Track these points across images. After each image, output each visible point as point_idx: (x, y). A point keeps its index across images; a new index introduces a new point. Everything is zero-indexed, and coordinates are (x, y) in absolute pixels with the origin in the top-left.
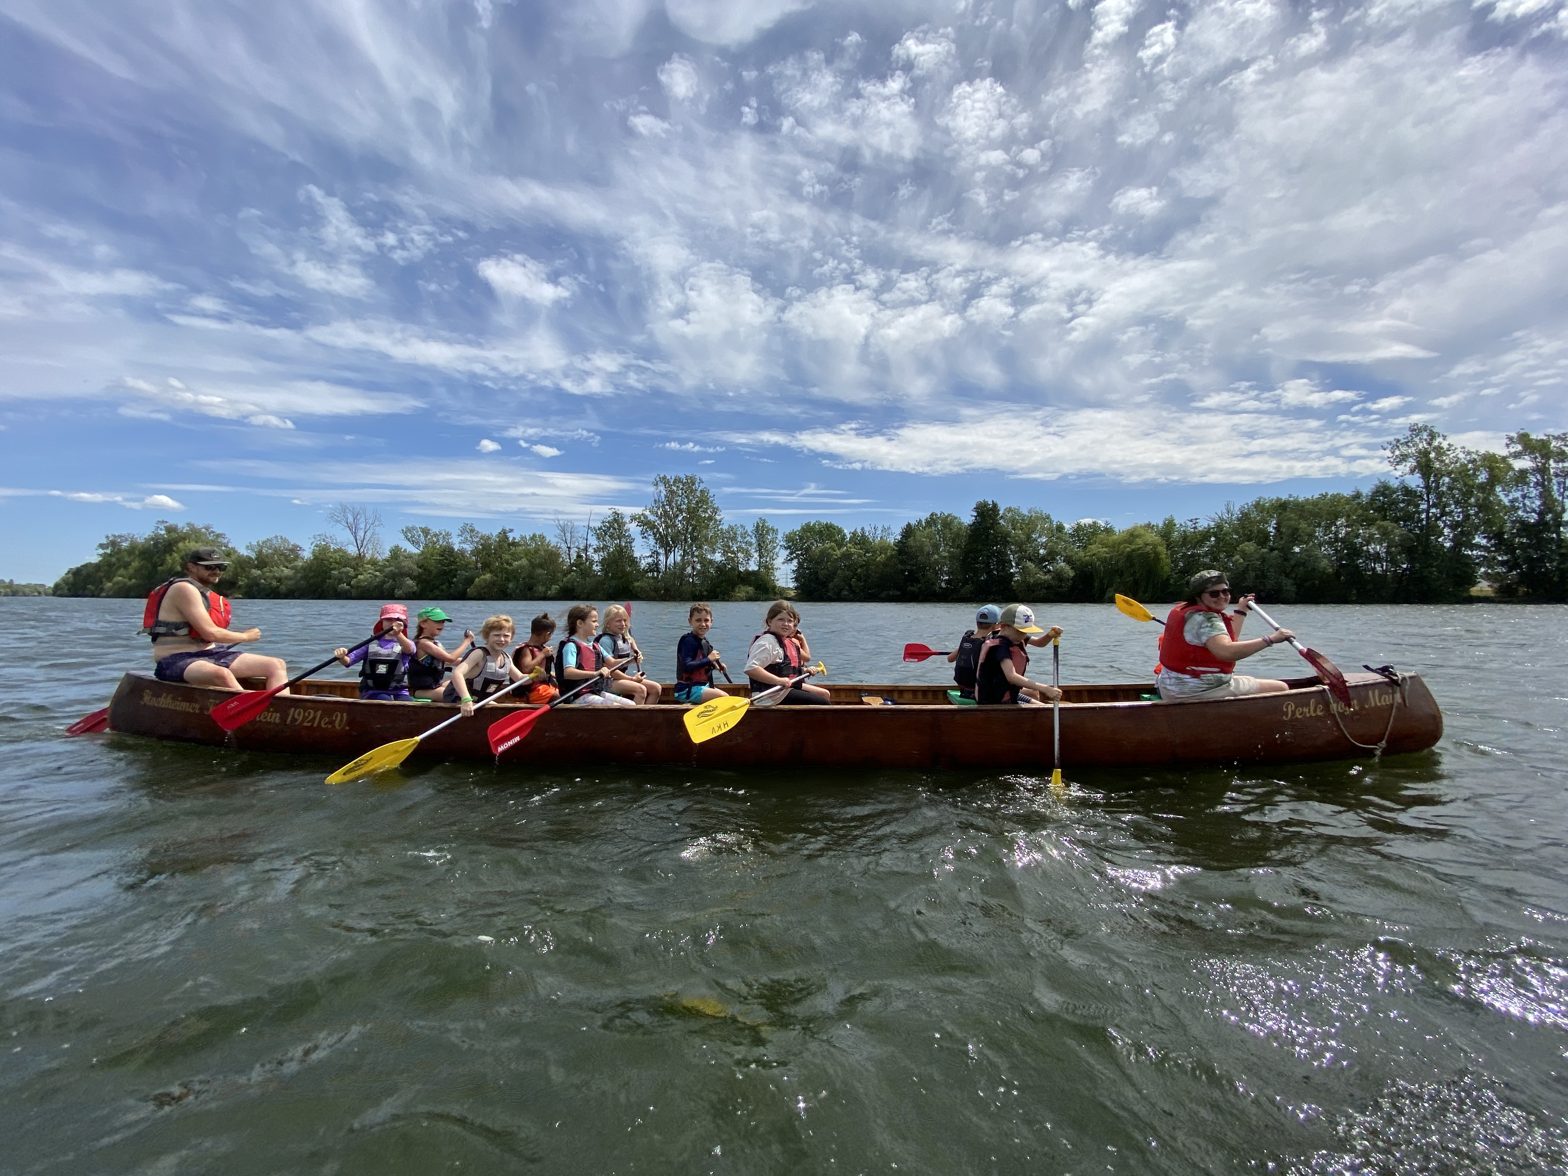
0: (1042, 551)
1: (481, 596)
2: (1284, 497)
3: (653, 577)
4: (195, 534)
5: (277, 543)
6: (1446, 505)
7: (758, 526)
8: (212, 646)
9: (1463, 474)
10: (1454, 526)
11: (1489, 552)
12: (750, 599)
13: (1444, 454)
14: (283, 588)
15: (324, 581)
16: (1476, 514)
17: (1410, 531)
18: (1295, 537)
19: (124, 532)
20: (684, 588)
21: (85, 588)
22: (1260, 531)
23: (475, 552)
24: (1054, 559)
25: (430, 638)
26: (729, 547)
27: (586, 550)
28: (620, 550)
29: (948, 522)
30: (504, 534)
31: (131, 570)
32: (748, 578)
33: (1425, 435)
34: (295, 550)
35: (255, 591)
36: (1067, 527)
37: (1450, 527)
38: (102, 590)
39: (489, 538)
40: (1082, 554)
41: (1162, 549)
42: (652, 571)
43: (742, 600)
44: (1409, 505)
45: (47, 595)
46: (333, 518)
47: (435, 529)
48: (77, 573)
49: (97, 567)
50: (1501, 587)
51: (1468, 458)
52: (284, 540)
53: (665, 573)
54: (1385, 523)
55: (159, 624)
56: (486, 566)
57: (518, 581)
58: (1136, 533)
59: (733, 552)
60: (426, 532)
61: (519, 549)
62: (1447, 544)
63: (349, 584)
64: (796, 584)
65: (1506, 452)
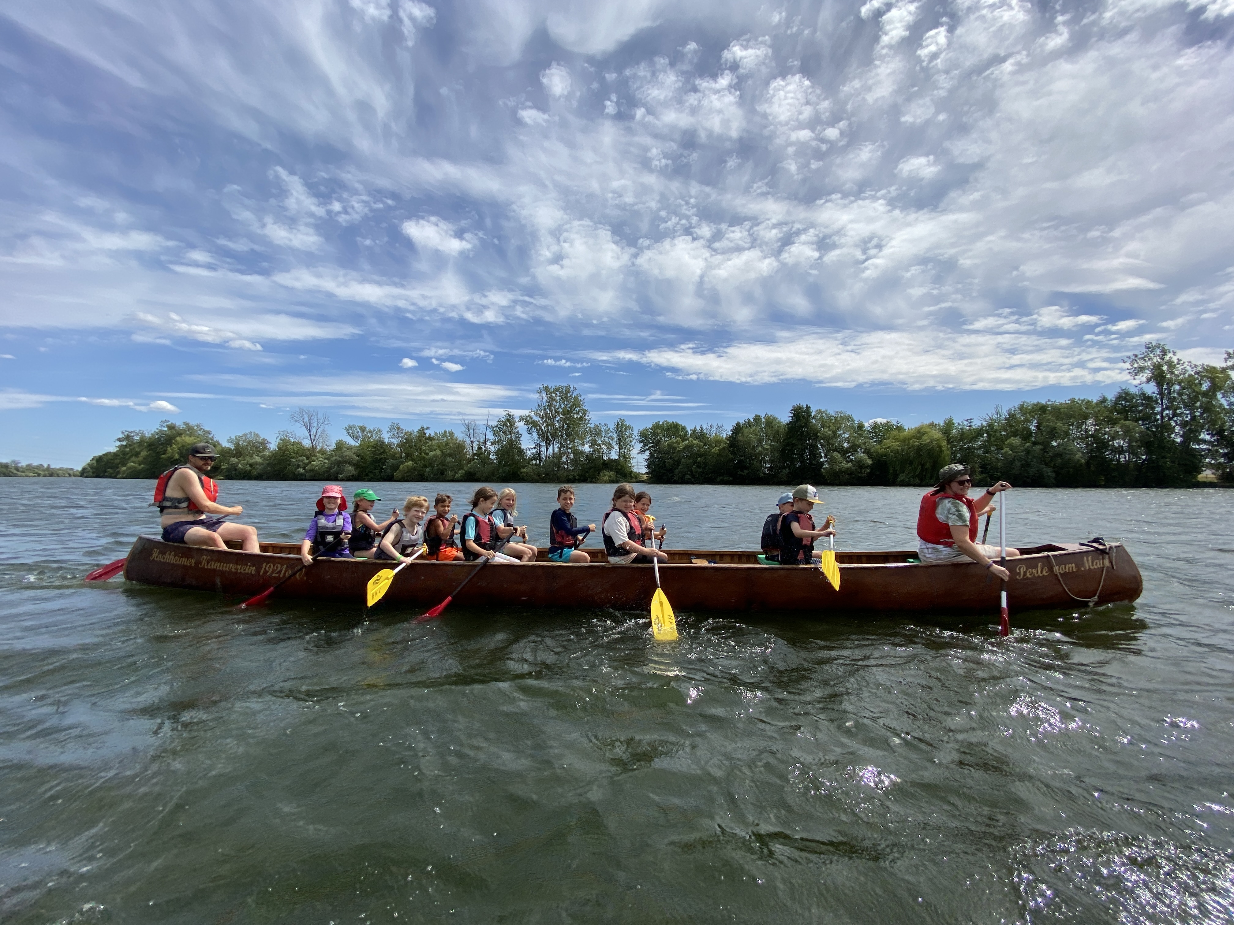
0: (846, 445)
1: (404, 479)
2: (1043, 402)
3: (536, 464)
4: (190, 430)
5: (251, 437)
6: (1177, 408)
7: (618, 424)
8: (203, 517)
9: (1190, 383)
10: (1183, 425)
11: (1213, 446)
13: (1174, 367)
14: (254, 472)
15: (285, 468)
16: (1202, 415)
17: (1147, 429)
18: (1053, 434)
19: (136, 429)
20: (561, 473)
21: (105, 471)
22: (1024, 429)
23: (401, 445)
24: (856, 451)
25: (365, 512)
26: (595, 441)
27: (485, 443)
28: (511, 443)
29: (770, 422)
30: (422, 431)
31: (140, 459)
32: (609, 465)
33: (1158, 352)
34: (264, 443)
35: (235, 474)
36: (867, 425)
37: (1180, 426)
38: (118, 473)
39: (411, 434)
40: (879, 447)
41: (944, 443)
42: (536, 459)
43: (605, 482)
44: (1147, 407)
45: (74, 476)
46: (293, 418)
47: (369, 427)
48: (99, 460)
49: (115, 455)
50: (1223, 475)
51: (1194, 370)
52: (256, 435)
53: (545, 461)
54: (1128, 422)
55: (165, 499)
56: (409, 456)
57: (433, 467)
58: (923, 430)
59: (599, 445)
60: (363, 429)
61: (434, 443)
62: (1178, 440)
63: (304, 469)
64: (648, 470)
65: (1224, 365)
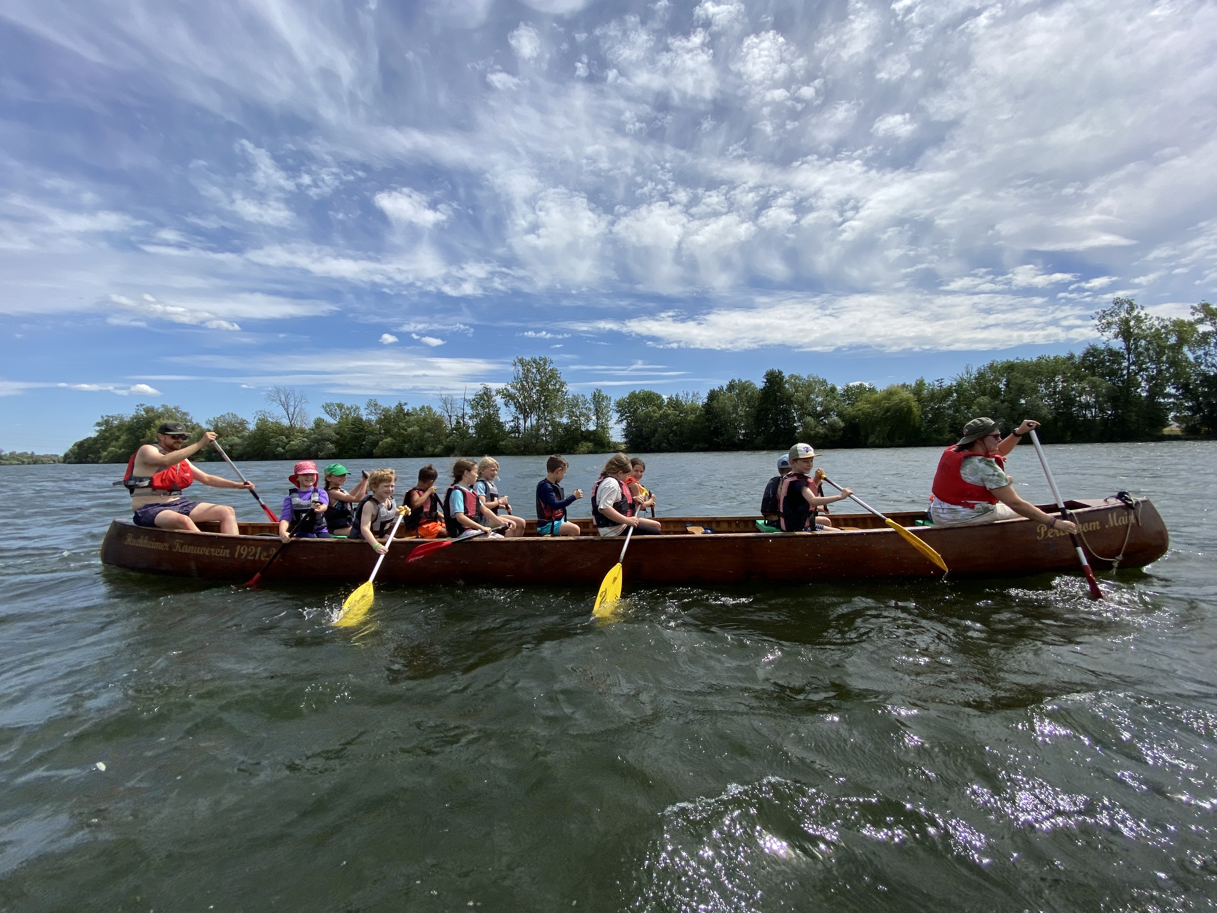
0: (819, 408)
1: (384, 455)
2: (1013, 360)
3: (515, 437)
4: (168, 413)
5: (229, 418)
6: (1144, 363)
7: (595, 395)
9: (1156, 338)
10: (1150, 379)
11: (1178, 399)
12: (590, 452)
13: (1142, 321)
14: (235, 453)
15: (264, 448)
16: (1167, 369)
17: (1114, 384)
18: (1021, 391)
19: (115, 413)
20: (539, 444)
21: (87, 457)
22: (993, 387)
23: (380, 421)
24: (829, 414)
26: (573, 412)
27: (463, 417)
28: (489, 417)
29: (744, 388)
30: (400, 408)
31: (121, 442)
32: (588, 436)
33: (1126, 306)
34: (243, 423)
35: (215, 456)
36: (839, 388)
37: (1146, 381)
38: (100, 458)
39: (389, 410)
40: (850, 409)
41: (914, 404)
42: (514, 432)
43: (584, 453)
44: (1113, 363)
45: (59, 462)
46: (270, 397)
47: (347, 404)
48: (80, 445)
49: (95, 440)
50: (1187, 427)
51: (1161, 324)
52: (234, 416)
53: (524, 433)
54: (1095, 378)
56: (388, 432)
57: (412, 443)
58: (894, 392)
59: (576, 416)
60: (341, 406)
61: (412, 418)
62: (1144, 394)
63: (284, 448)
64: (625, 440)
65: (1192, 319)
